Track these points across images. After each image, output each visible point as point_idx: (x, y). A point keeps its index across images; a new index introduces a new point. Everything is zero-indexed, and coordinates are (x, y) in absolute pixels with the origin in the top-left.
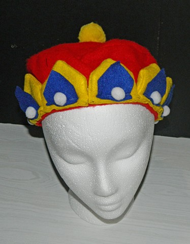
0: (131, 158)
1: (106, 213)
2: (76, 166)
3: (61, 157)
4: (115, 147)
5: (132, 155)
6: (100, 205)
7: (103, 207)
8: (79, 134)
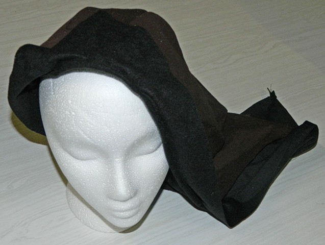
0: (154, 153)
1: (120, 220)
2: (84, 162)
3: (66, 150)
4: (136, 141)
5: (156, 150)
6: (114, 211)
7: (117, 214)
8: (93, 125)
